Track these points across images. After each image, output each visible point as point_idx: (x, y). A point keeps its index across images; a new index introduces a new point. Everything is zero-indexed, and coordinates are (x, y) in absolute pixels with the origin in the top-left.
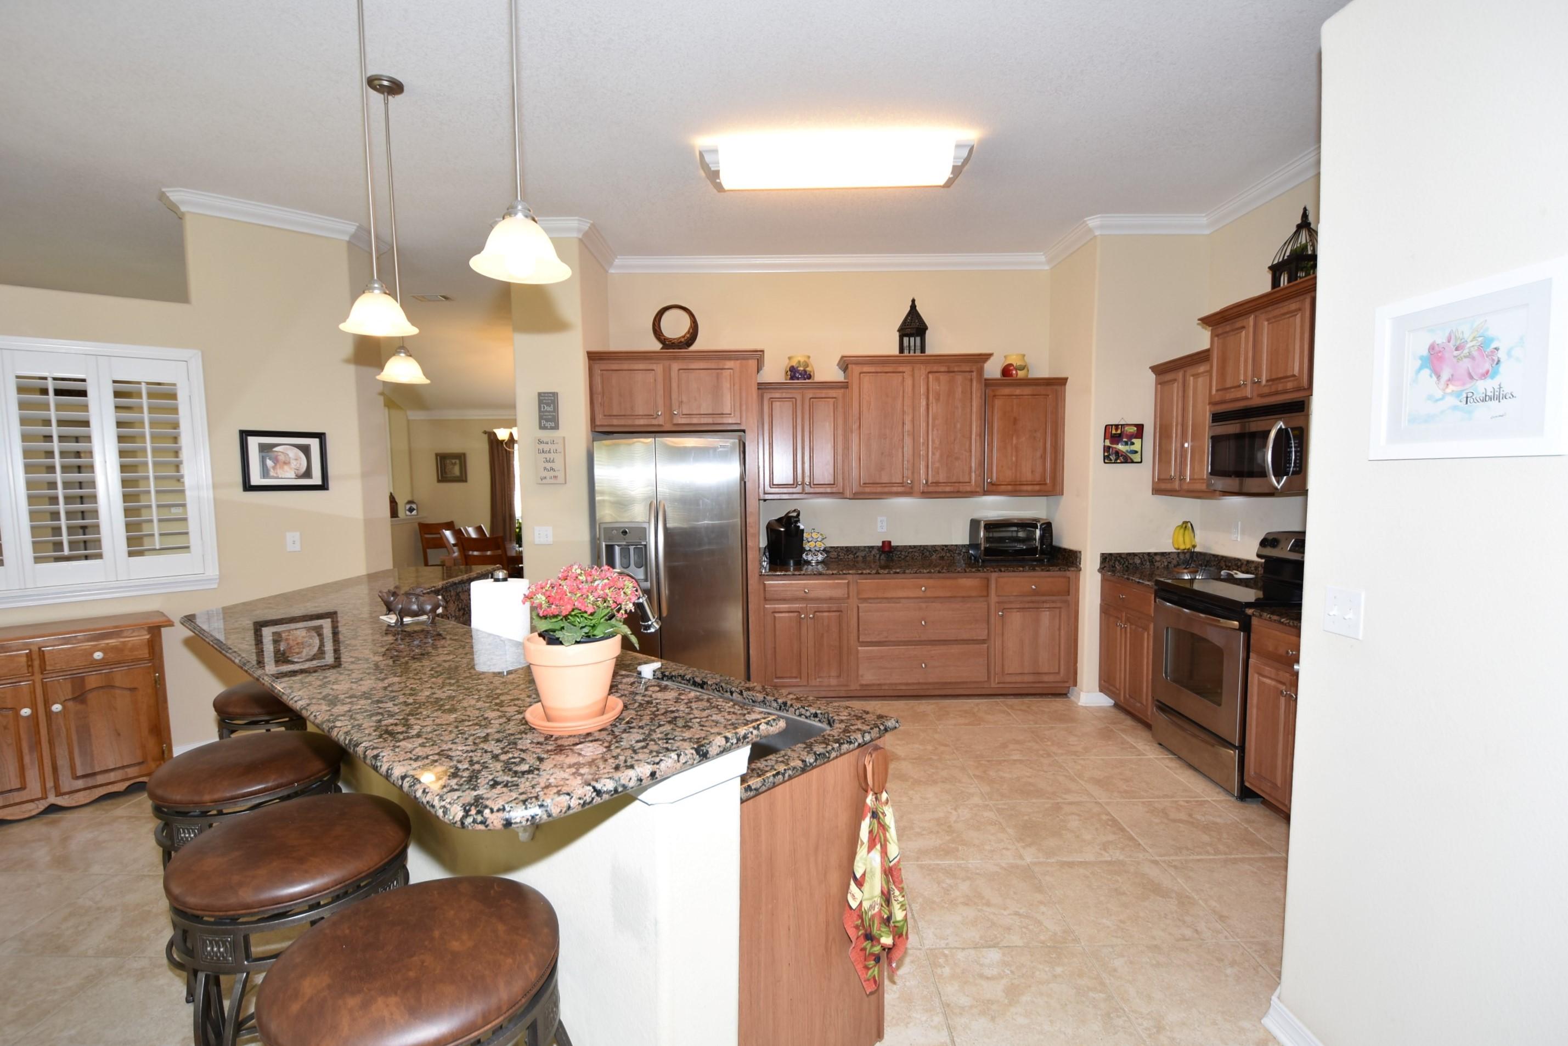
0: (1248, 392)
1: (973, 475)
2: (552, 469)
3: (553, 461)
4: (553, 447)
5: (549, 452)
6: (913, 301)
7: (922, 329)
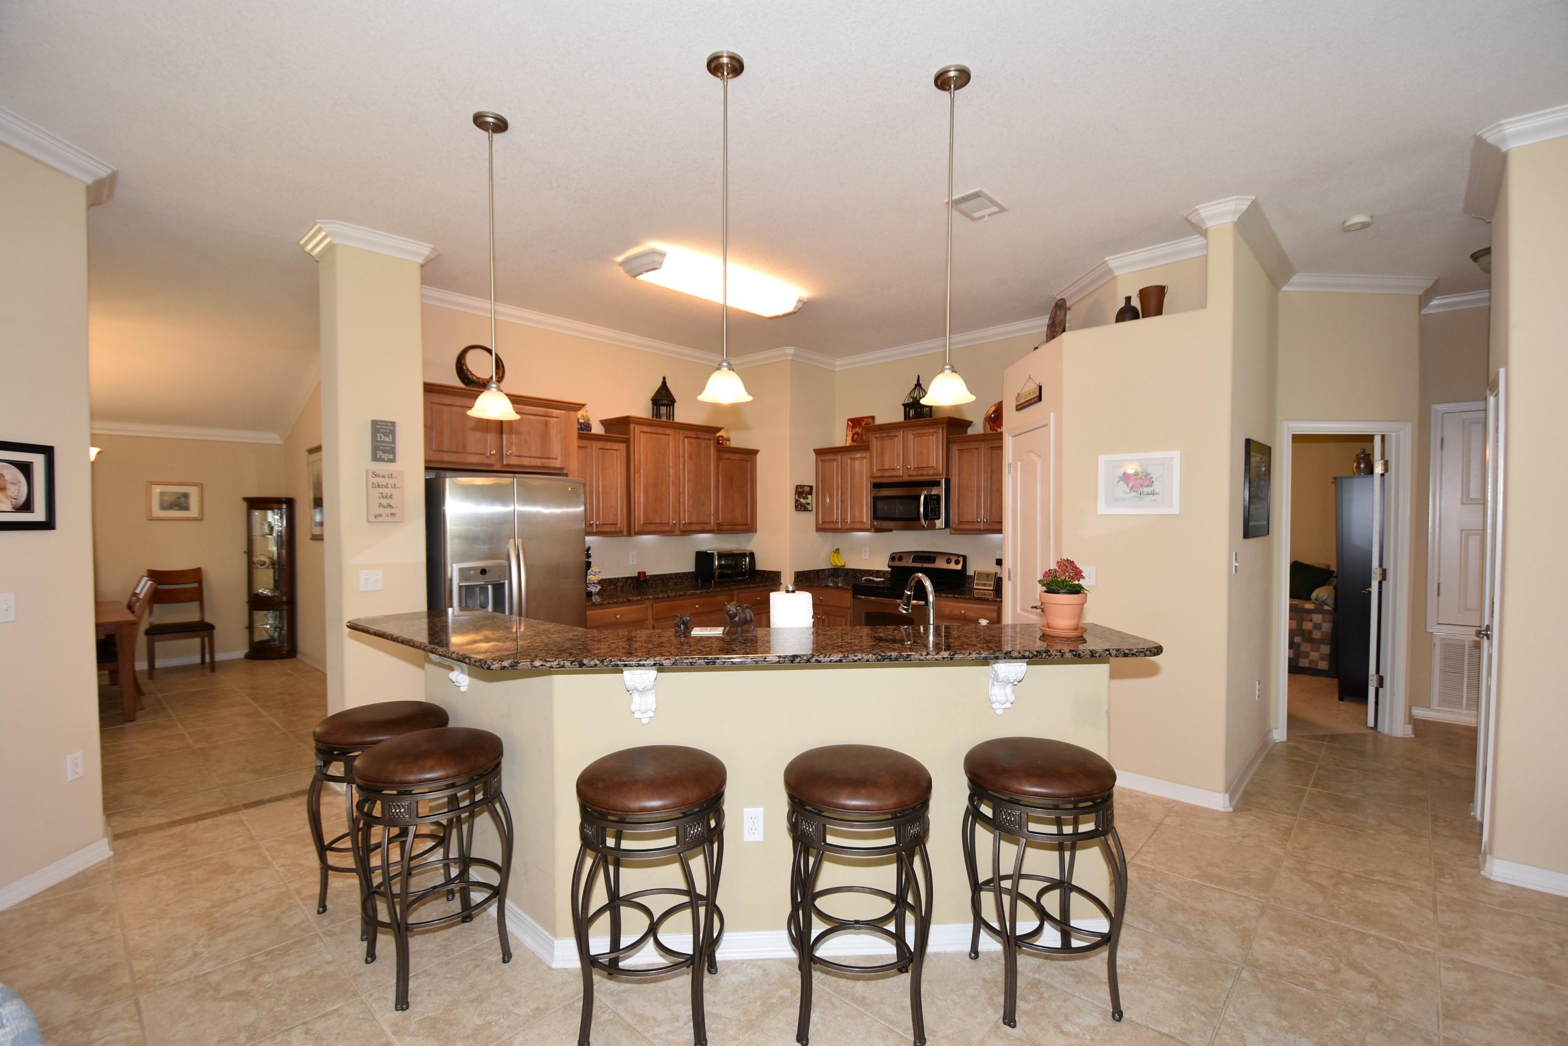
0: (900, 473)
1: (712, 518)
2: (389, 506)
3: (391, 497)
4: (391, 482)
5: (386, 486)
6: (664, 378)
7: (671, 402)
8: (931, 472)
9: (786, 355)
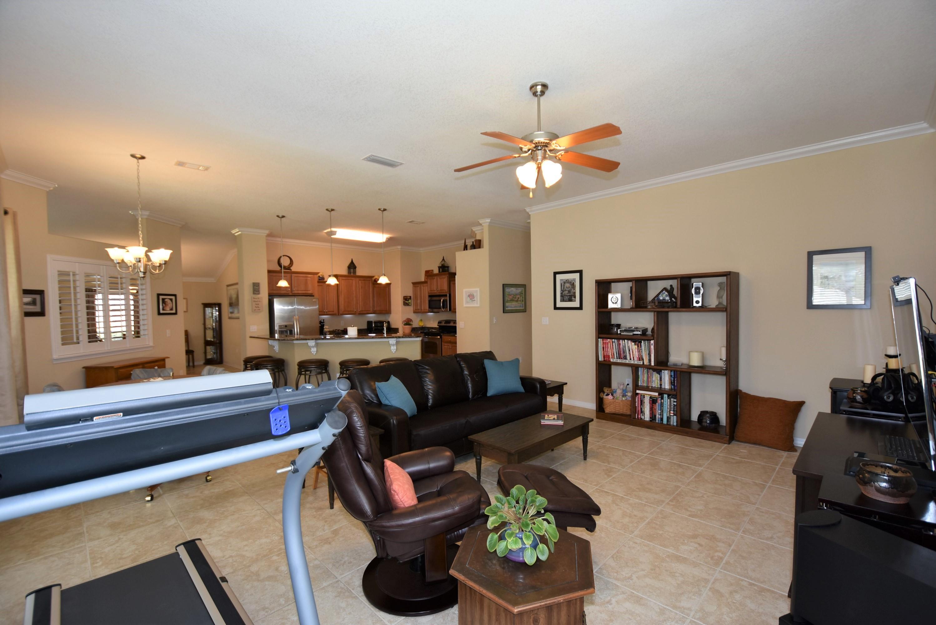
0: (436, 292)
1: (371, 309)
3: (259, 305)
4: (259, 300)
5: (257, 301)
6: (352, 259)
7: (355, 267)
8: (444, 291)
9: (398, 248)
